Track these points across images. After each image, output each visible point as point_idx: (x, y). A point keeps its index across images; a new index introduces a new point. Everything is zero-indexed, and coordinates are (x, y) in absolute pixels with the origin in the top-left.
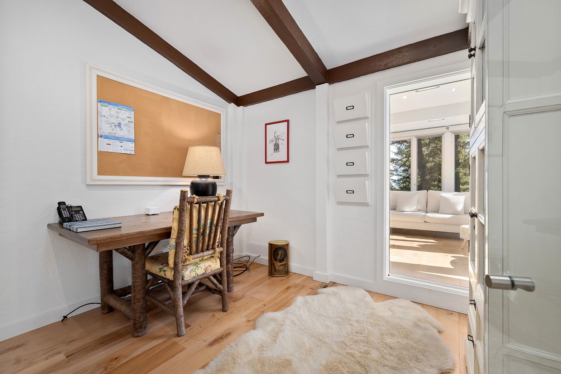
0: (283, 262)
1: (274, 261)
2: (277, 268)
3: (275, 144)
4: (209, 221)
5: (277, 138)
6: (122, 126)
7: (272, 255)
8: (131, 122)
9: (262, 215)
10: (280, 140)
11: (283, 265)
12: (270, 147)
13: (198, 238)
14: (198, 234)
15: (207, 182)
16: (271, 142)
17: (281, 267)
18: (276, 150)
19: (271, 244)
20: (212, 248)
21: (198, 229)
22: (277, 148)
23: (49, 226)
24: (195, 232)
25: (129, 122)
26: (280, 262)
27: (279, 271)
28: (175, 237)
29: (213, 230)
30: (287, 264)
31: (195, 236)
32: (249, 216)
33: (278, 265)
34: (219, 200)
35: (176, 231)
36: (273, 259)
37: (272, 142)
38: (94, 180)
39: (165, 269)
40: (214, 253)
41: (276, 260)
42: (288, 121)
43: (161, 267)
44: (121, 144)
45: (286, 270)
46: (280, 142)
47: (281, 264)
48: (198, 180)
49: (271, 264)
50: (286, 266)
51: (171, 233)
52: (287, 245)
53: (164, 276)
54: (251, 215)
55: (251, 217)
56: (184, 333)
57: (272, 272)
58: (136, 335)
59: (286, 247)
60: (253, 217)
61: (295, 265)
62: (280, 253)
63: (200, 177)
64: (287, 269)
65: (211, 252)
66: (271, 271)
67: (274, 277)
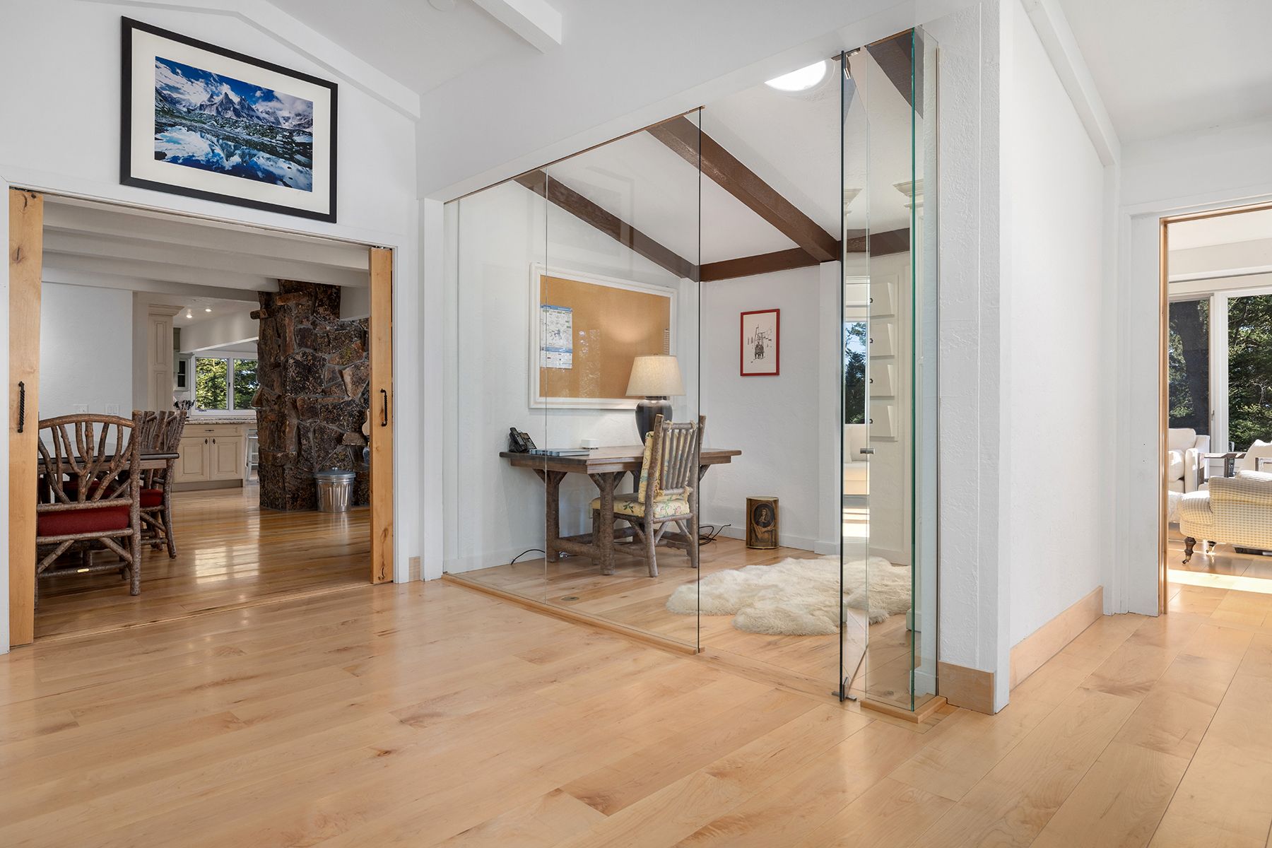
0: (769, 528)
1: (755, 525)
2: (759, 536)
3: (757, 346)
4: (680, 452)
5: (761, 337)
6: (561, 334)
7: (752, 517)
8: (570, 327)
9: (739, 453)
10: (764, 340)
11: (768, 531)
12: (750, 350)
13: (668, 471)
14: (669, 467)
15: (659, 405)
16: (750, 341)
17: (766, 535)
18: (759, 355)
19: (750, 500)
20: (681, 487)
21: (669, 462)
22: (759, 352)
23: (502, 455)
24: (666, 464)
25: (568, 327)
26: (764, 527)
27: (763, 541)
28: (648, 467)
29: (683, 465)
30: (776, 530)
31: (666, 468)
32: (722, 452)
33: (760, 531)
34: (692, 427)
35: (649, 460)
36: (753, 522)
37: (752, 342)
38: (536, 403)
39: (631, 505)
40: (684, 493)
41: (757, 523)
42: (778, 311)
43: (625, 504)
44: (560, 357)
45: (773, 540)
46: (765, 343)
47: (766, 529)
48: (646, 402)
49: (751, 530)
50: (773, 534)
51: (642, 463)
52: (776, 502)
53: (631, 513)
54: (725, 452)
55: (724, 455)
56: (657, 574)
57: (752, 542)
58: (606, 572)
59: (774, 505)
60: (727, 455)
61: (787, 534)
62: (764, 513)
63: (650, 398)
64: (775, 539)
65: (681, 491)
66: (751, 540)
67: (755, 550)
